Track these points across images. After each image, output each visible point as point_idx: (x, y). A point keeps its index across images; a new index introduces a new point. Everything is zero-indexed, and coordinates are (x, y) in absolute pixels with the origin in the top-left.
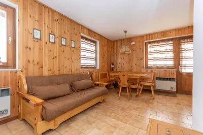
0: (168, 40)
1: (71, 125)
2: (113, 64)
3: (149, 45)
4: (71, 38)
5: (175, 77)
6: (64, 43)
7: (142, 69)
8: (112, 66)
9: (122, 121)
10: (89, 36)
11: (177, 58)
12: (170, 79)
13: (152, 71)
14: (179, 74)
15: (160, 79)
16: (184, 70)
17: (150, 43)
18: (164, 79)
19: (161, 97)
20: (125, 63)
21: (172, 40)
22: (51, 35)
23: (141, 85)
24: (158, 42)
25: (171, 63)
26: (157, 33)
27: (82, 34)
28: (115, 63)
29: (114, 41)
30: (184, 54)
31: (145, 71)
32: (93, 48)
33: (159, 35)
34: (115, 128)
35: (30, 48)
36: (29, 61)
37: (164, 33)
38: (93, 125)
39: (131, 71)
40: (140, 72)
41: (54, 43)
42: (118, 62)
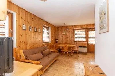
0: (84, 29)
1: (48, 72)
2: (57, 40)
3: (75, 31)
4: (38, 27)
5: (86, 46)
6: (35, 31)
7: (72, 42)
8: (57, 41)
9: (69, 67)
10: (46, 25)
11: (87, 37)
12: (84, 47)
13: (77, 43)
14: (88, 44)
15: (80, 47)
16: (90, 43)
17: (75, 29)
18: (82, 47)
19: (81, 55)
20: (63, 39)
21: (85, 29)
22: (30, 27)
23: (73, 51)
24: (79, 29)
25: (84, 39)
26: (79, 25)
27: (43, 25)
28: (58, 39)
29: (57, 27)
30: (90, 36)
31: (74, 43)
32: (48, 32)
33: (80, 26)
34: (68, 70)
35: (21, 35)
36: (21, 42)
37: (82, 26)
38: (58, 70)
39: (66, 43)
40: (71, 44)
41: (32, 31)
42: (60, 38)
